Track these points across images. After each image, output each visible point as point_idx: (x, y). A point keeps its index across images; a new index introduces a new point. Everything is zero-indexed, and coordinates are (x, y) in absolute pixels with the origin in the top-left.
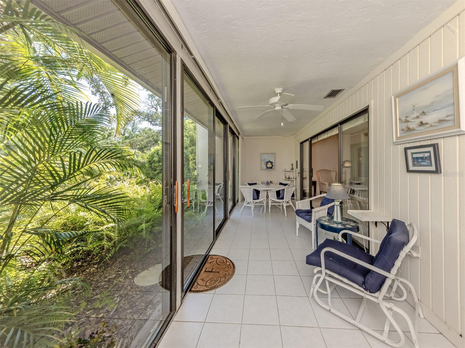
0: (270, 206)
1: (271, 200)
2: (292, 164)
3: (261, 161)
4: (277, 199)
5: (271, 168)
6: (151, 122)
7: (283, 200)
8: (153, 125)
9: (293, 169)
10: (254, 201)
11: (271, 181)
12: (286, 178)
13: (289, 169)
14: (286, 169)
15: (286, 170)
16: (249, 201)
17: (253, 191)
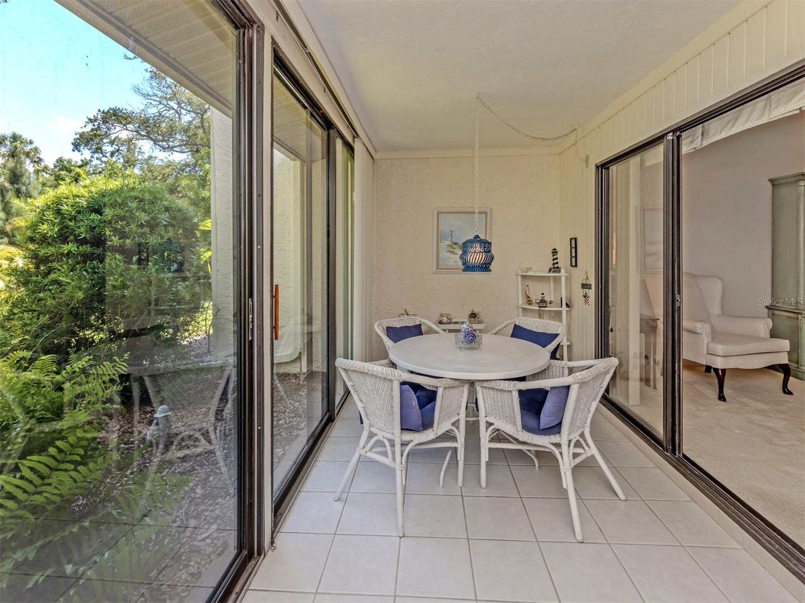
0: (485, 457)
1: (489, 424)
2: (555, 252)
3: (440, 238)
4: (526, 428)
5: (485, 267)
6: (155, 142)
7: (555, 439)
8: (164, 149)
9: (555, 268)
10: (407, 436)
11: (476, 311)
12: (530, 302)
13: (541, 267)
14: (530, 269)
15: (530, 273)
16: (380, 436)
17: (402, 392)
